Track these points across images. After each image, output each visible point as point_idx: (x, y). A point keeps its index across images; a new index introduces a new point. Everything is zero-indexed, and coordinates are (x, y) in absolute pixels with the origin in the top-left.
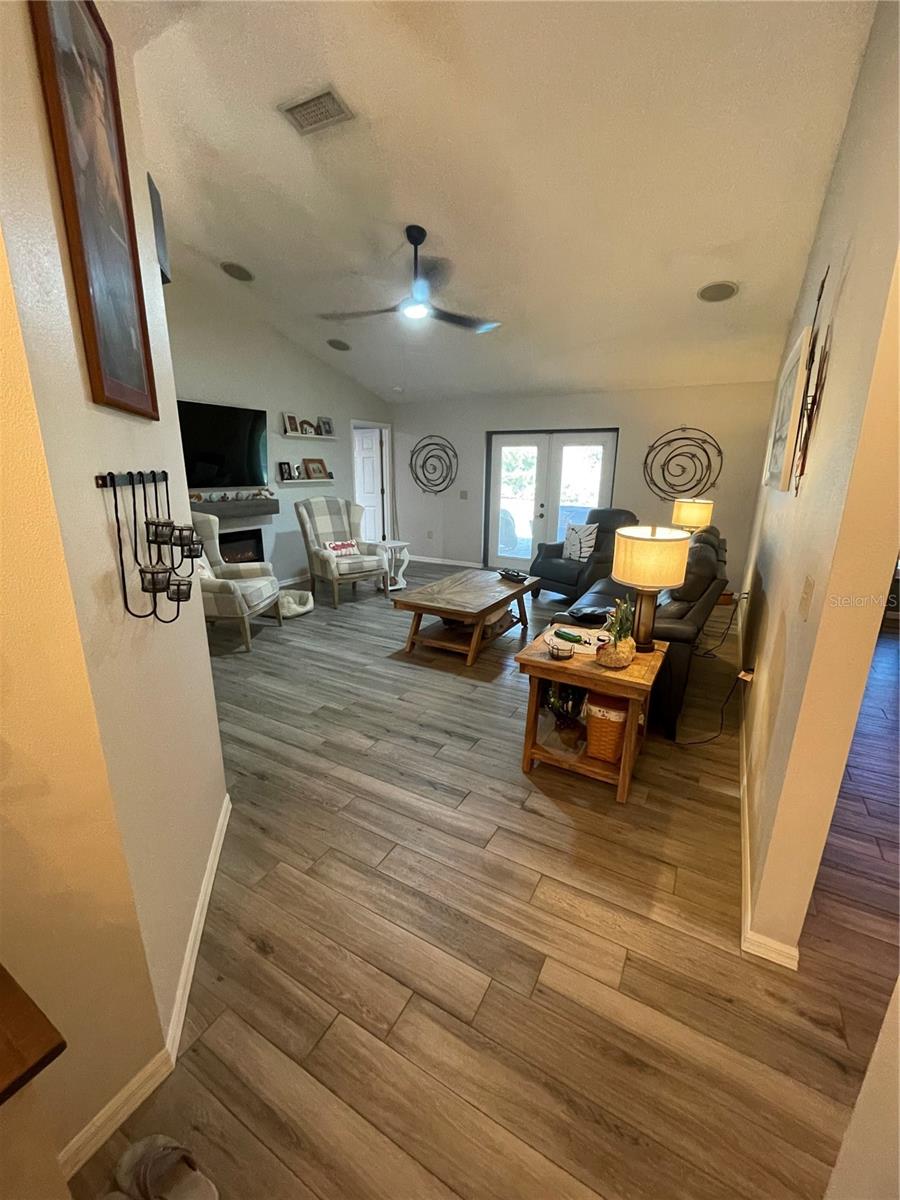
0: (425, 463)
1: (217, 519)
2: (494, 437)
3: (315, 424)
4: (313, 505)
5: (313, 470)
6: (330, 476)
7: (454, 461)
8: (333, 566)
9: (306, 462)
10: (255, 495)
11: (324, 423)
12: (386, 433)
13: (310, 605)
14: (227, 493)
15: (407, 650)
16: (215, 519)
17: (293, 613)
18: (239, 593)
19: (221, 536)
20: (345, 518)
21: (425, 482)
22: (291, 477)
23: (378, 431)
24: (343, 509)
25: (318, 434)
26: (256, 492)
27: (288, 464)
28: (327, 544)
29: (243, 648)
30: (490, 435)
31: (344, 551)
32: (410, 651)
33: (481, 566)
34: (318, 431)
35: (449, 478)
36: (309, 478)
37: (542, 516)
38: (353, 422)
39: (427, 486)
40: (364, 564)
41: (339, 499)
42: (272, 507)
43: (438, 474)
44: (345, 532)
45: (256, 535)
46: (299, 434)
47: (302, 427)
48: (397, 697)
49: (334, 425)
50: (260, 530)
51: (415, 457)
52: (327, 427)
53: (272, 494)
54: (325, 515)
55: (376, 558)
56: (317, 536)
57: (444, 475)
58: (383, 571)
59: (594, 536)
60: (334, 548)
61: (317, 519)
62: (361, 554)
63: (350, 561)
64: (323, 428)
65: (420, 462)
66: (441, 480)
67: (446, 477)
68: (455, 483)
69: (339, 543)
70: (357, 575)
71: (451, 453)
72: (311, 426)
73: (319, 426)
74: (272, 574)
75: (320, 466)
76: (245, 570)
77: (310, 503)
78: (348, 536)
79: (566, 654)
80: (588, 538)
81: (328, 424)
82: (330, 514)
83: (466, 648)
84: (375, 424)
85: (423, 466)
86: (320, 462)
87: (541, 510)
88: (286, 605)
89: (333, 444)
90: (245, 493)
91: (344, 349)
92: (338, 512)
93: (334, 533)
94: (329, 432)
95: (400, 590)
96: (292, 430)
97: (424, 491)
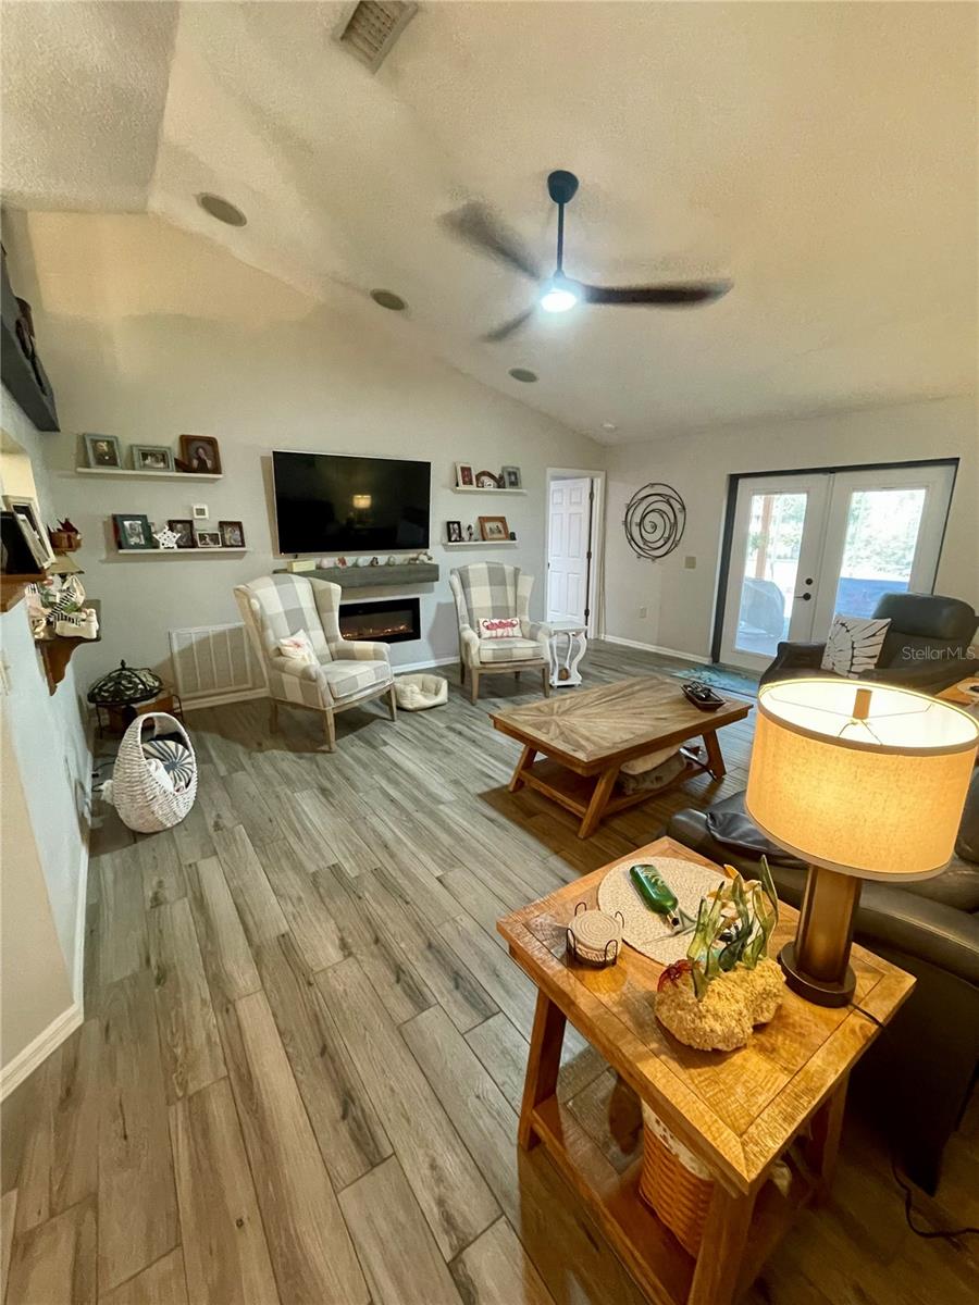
0: (643, 518)
1: (339, 588)
2: (741, 482)
3: (497, 476)
4: (471, 575)
5: (495, 530)
6: (512, 537)
7: (680, 517)
8: (474, 651)
9: (482, 520)
10: (413, 559)
11: (510, 474)
12: (598, 483)
13: (443, 696)
14: (379, 557)
15: (511, 789)
16: (336, 588)
17: (416, 705)
18: (324, 680)
19: (342, 608)
20: (510, 590)
21: (641, 544)
22: (460, 538)
23: (588, 481)
24: (509, 580)
25: (499, 487)
26: (415, 556)
27: (458, 523)
28: (481, 621)
29: (325, 748)
30: (734, 480)
31: (500, 632)
32: (515, 791)
33: (707, 661)
34: (500, 483)
35: (672, 541)
36: (484, 540)
37: (807, 597)
38: (550, 471)
39: (643, 549)
40: (514, 651)
41: (506, 567)
42: (431, 574)
43: (658, 533)
44: (507, 607)
45: (413, 605)
46: (473, 488)
47: (477, 479)
48: (438, 873)
49: (523, 475)
50: (417, 600)
51: (631, 511)
52: (513, 478)
53: (430, 559)
54: (485, 585)
55: (533, 644)
56: (470, 611)
57: (666, 535)
58: (543, 662)
59: (880, 639)
60: (488, 628)
61: (473, 590)
62: (524, 637)
63: (496, 647)
64: (508, 480)
65: (637, 519)
66: (662, 542)
67: (669, 538)
68: (680, 546)
69: (496, 621)
70: (505, 665)
71: (677, 506)
72: (491, 476)
73: (501, 477)
74: (387, 657)
75: (500, 525)
76: (359, 651)
77: (467, 571)
78: (512, 612)
79: (592, 956)
80: (868, 642)
81: (515, 474)
82: (491, 585)
83: (583, 810)
84: (584, 472)
85: (640, 524)
86: (502, 520)
87: (808, 589)
88: (409, 694)
89: (520, 498)
90: (400, 557)
91: (532, 381)
92: (503, 583)
93: (493, 607)
94: (514, 484)
95: (573, 686)
96: (464, 483)
97: (640, 556)
